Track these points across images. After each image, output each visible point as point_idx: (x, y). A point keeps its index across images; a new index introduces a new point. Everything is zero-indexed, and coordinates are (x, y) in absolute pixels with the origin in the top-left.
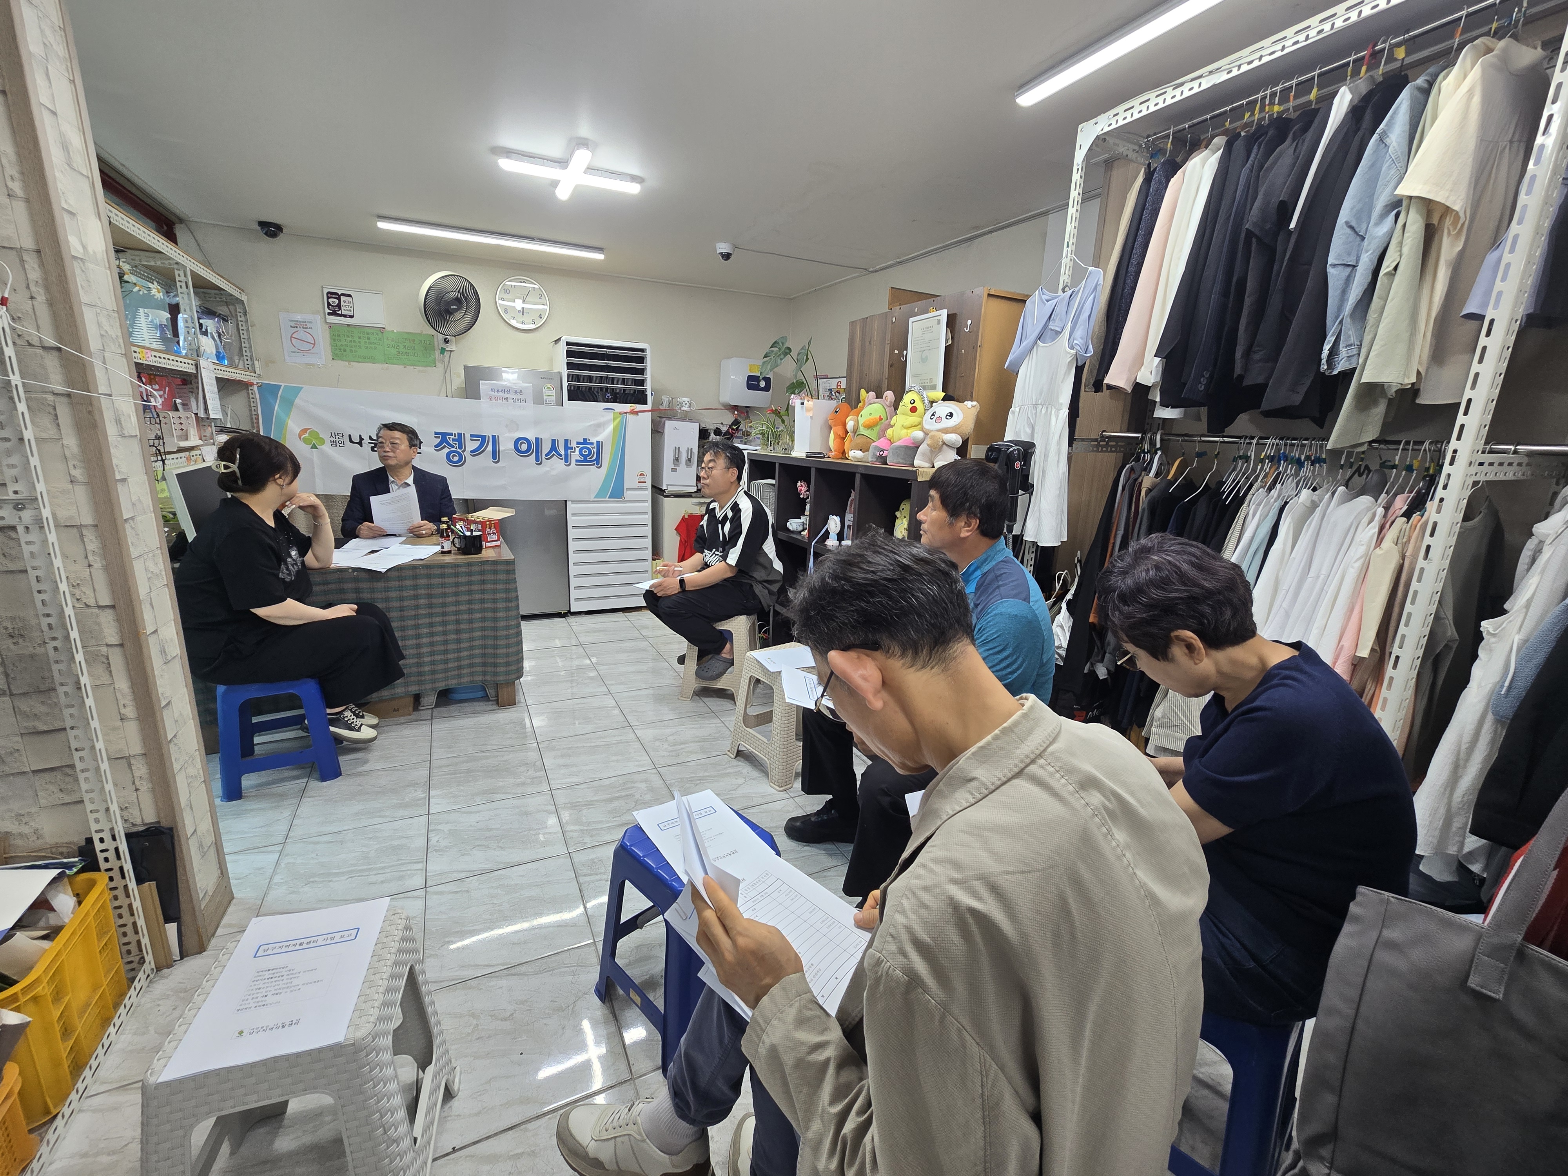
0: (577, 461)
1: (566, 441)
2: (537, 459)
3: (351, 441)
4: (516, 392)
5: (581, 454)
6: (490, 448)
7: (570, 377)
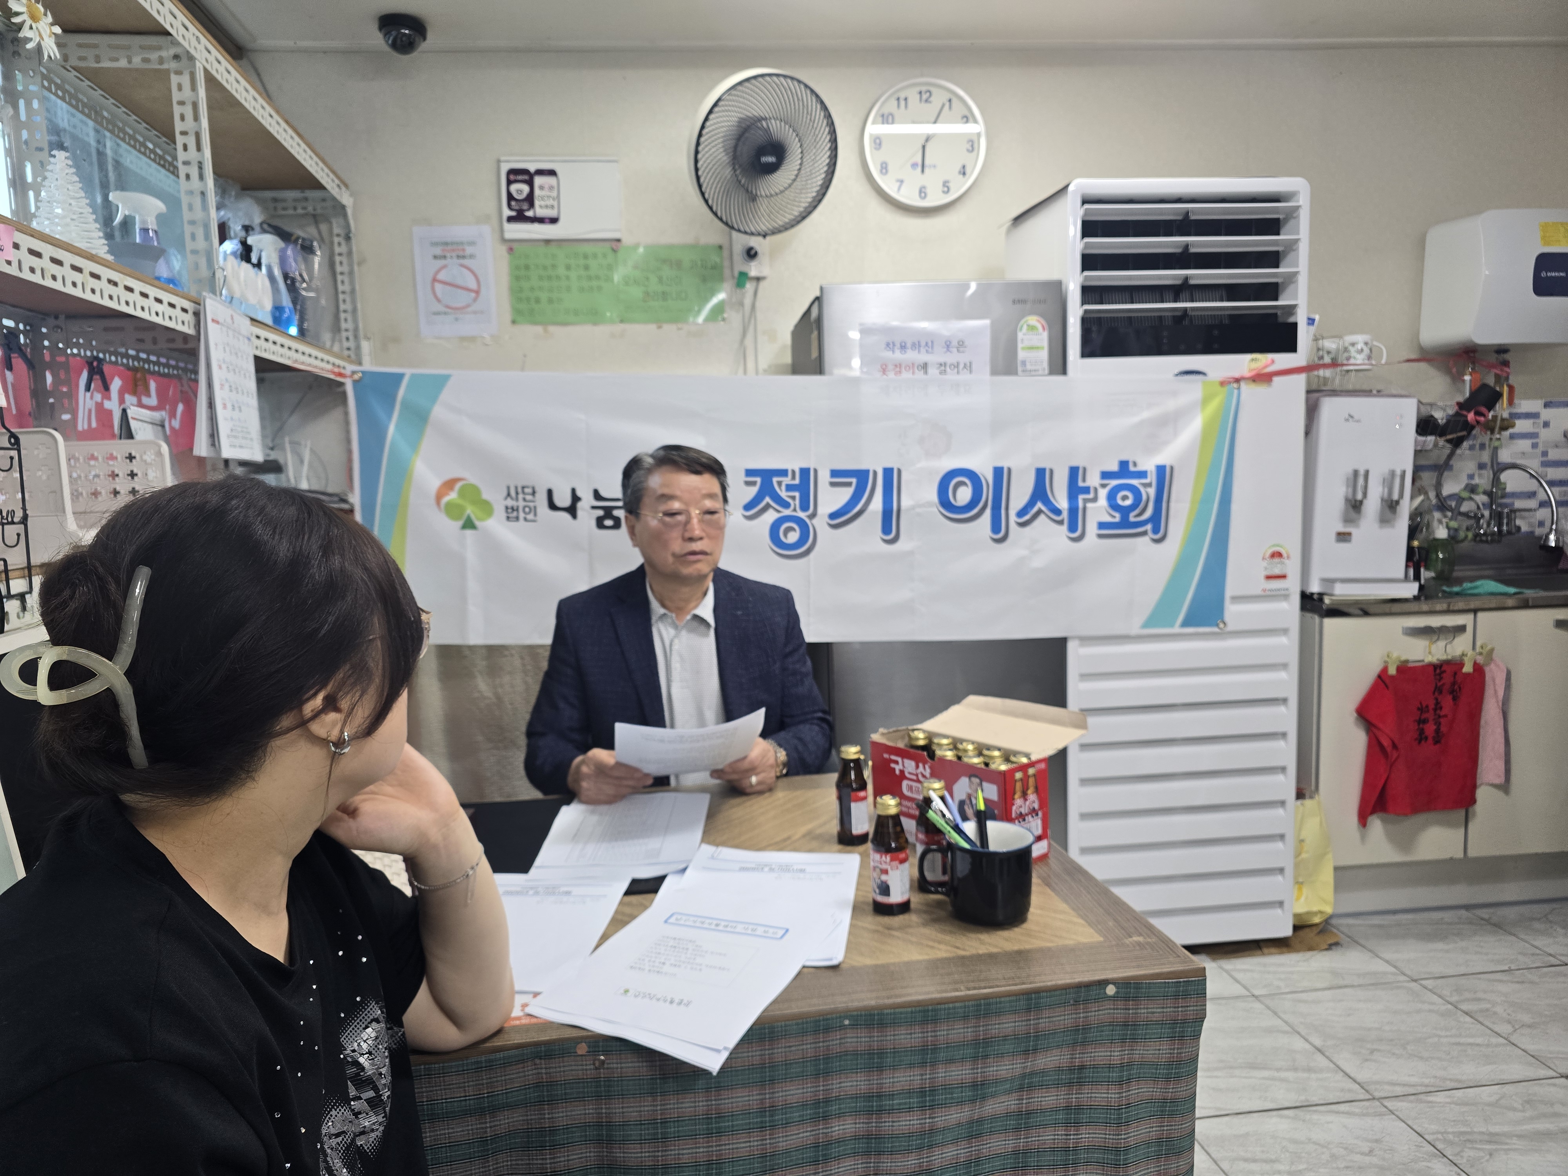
0: (1102, 525)
1: (1074, 472)
2: (996, 526)
3: (552, 506)
4: (948, 346)
5: (1114, 506)
6: (877, 504)
7: (1089, 293)
